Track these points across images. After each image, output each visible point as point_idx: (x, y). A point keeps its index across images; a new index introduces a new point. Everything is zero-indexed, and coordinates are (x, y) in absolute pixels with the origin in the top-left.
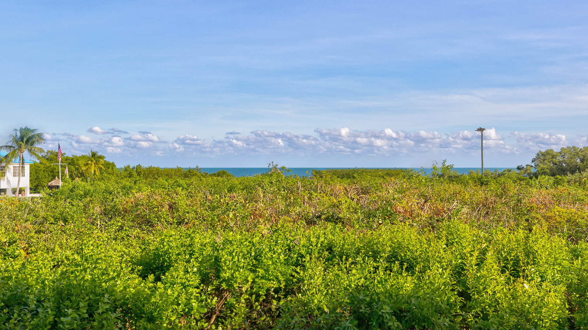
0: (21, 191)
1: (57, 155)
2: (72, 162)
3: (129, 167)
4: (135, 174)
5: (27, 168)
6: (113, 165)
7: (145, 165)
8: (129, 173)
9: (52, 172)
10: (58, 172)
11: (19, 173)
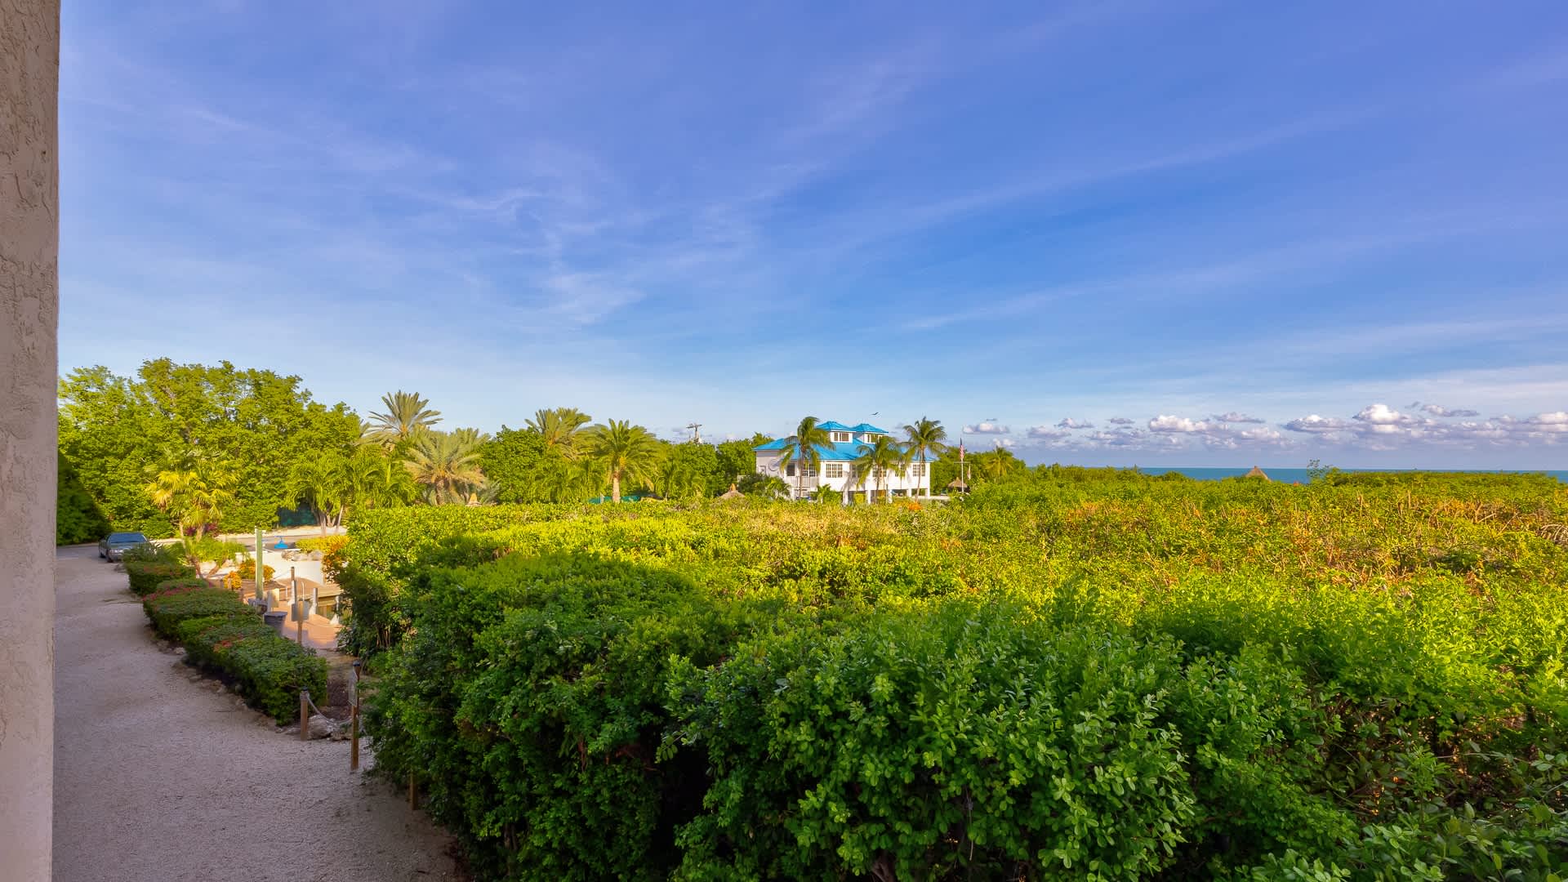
0: (922, 492)
1: (958, 452)
2: (974, 460)
3: (1043, 466)
4: (1050, 474)
5: (928, 466)
6: (1023, 464)
7: (1064, 463)
8: (1043, 473)
9: (953, 471)
10: (960, 472)
11: (919, 473)
